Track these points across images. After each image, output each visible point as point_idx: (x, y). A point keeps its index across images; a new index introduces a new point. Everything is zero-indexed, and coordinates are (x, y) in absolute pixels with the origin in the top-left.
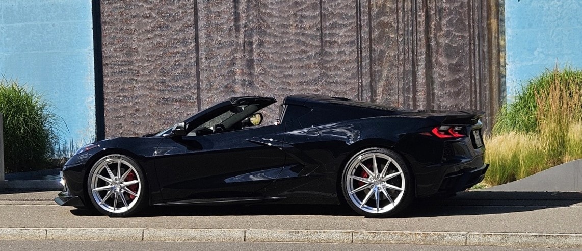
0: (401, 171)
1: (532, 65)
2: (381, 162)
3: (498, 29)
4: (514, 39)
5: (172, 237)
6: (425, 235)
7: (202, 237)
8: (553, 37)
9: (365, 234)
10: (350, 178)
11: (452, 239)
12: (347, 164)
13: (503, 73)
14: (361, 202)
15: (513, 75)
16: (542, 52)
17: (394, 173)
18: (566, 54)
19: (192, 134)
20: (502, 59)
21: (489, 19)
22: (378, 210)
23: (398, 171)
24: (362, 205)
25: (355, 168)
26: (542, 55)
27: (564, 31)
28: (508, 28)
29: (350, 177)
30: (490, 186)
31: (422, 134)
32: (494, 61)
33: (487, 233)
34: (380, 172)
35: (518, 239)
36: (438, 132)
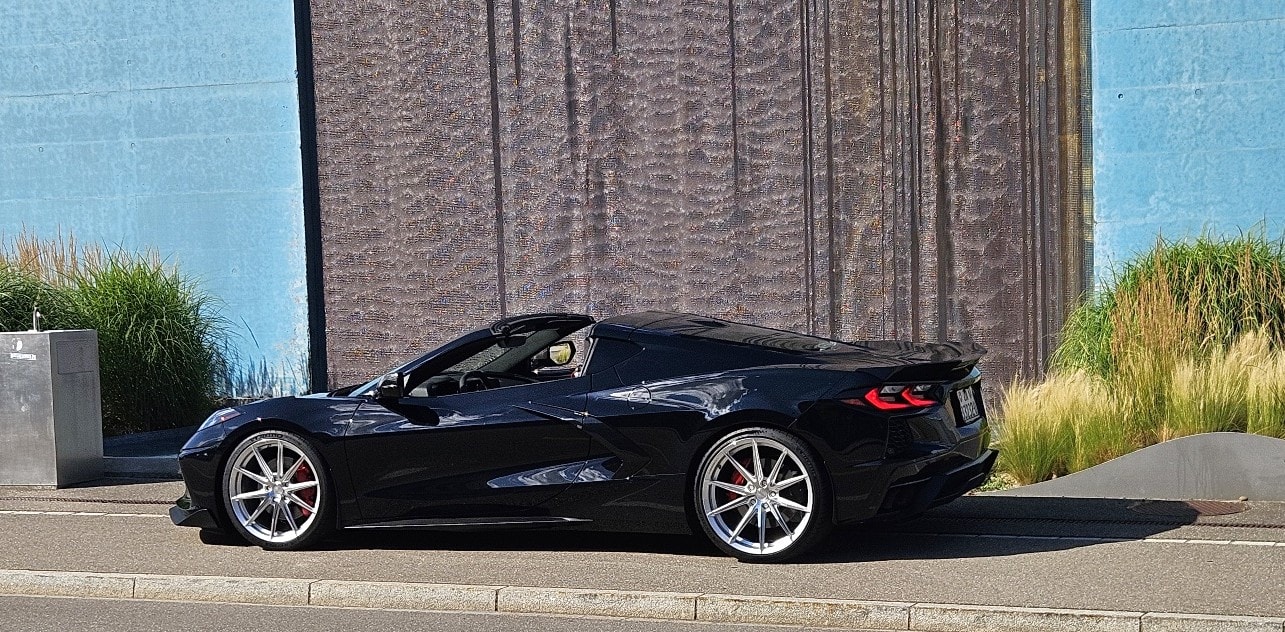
0: (805, 474)
1: (1146, 224)
2: (769, 455)
3: (1080, 152)
4: (1111, 173)
5: (362, 598)
6: (833, 607)
7: (418, 600)
8: (1186, 169)
9: (720, 603)
10: (710, 486)
11: (883, 616)
12: (704, 459)
13: (1089, 239)
14: (730, 532)
15: (1108, 245)
16: (1164, 199)
17: (795, 476)
18: (1212, 203)
19: (420, 391)
20: (1086, 213)
21: (1061, 132)
22: (762, 548)
23: (800, 473)
24: (731, 537)
25: (718, 465)
26: (1163, 205)
27: (1208, 157)
28: (1099, 151)
29: (709, 483)
30: (1017, 485)
31: (845, 401)
32: (1071, 215)
33: (949, 607)
34: (766, 473)
35: (1007, 620)
36: (877, 398)
